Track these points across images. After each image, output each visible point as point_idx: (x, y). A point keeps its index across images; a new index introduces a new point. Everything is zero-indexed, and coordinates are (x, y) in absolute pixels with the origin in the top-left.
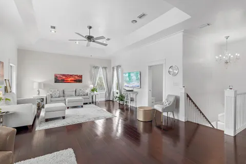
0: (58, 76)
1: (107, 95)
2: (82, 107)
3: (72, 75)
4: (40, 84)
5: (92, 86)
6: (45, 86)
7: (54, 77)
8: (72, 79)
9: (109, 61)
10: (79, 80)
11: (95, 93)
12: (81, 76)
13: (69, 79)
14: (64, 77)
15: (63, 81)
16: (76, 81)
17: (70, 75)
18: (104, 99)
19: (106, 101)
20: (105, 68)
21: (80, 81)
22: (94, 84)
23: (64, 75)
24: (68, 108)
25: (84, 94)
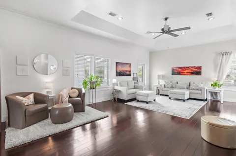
0: (175, 69)
2: (184, 101)
3: (188, 67)
6: (163, 77)
7: (171, 70)
8: (189, 71)
10: (197, 71)
11: (217, 88)
12: (200, 68)
13: (185, 72)
14: (180, 70)
15: (179, 73)
16: (193, 73)
17: (186, 68)
21: (199, 73)
23: (180, 68)
24: (170, 98)
25: (197, 88)
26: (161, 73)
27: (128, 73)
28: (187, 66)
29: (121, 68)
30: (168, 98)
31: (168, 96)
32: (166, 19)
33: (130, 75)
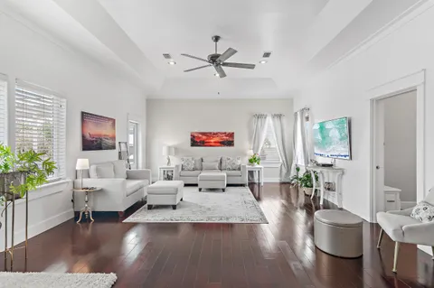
0: (196, 135)
1: (284, 171)
2: (224, 190)
3: (217, 134)
4: (169, 148)
5: (251, 153)
6: (177, 150)
7: (189, 137)
8: (217, 139)
9: (289, 101)
10: (228, 141)
11: (256, 165)
12: (232, 135)
13: (212, 141)
14: (204, 137)
15: (203, 144)
16: (223, 143)
17: (214, 134)
18: (277, 180)
19: (282, 183)
20: (280, 116)
21: (231, 143)
22: (255, 149)
23: (204, 134)
24: (200, 190)
25: (234, 167)
26: (172, 143)
27: (110, 142)
28: (215, 131)
29: (93, 130)
30: (196, 189)
31: (196, 185)
32: (217, 39)
33: (114, 147)
